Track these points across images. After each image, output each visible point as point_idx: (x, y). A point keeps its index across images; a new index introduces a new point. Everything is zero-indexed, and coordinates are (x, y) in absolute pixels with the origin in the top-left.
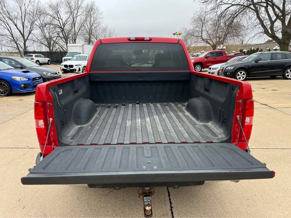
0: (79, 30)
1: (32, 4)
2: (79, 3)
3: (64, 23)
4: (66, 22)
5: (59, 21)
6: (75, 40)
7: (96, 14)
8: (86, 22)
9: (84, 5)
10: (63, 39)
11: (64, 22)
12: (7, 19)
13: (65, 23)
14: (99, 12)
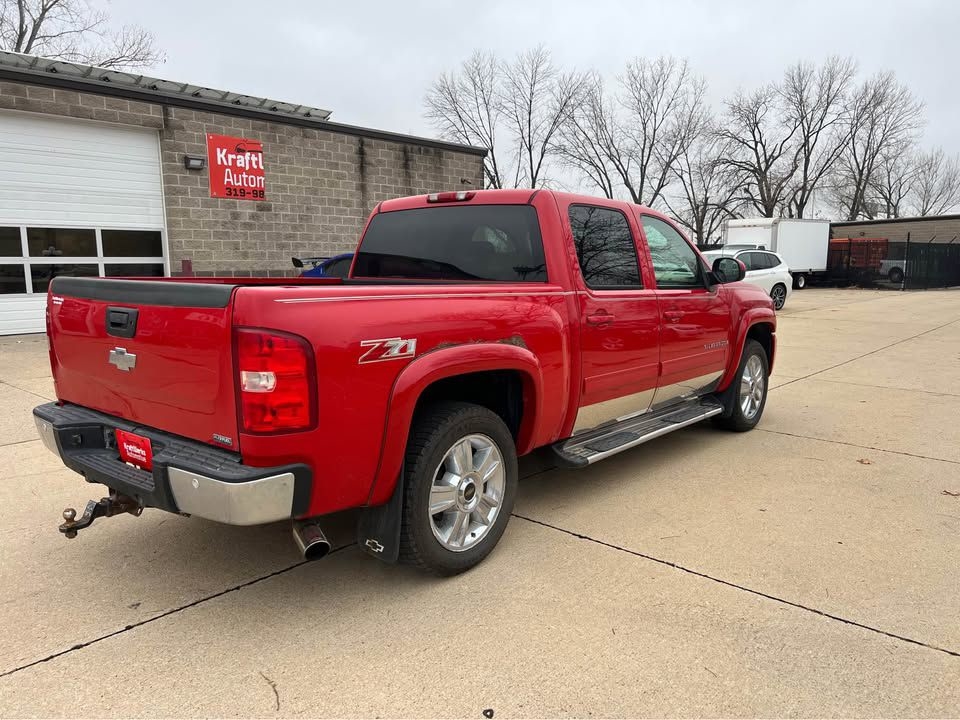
0: (820, 174)
1: (679, 109)
2: (835, 86)
3: (772, 155)
4: (778, 151)
5: (756, 150)
6: (801, 207)
7: (897, 112)
8: (851, 145)
9: (852, 89)
10: (760, 206)
11: (768, 154)
12: (605, 159)
13: (775, 155)
14: (910, 106)
